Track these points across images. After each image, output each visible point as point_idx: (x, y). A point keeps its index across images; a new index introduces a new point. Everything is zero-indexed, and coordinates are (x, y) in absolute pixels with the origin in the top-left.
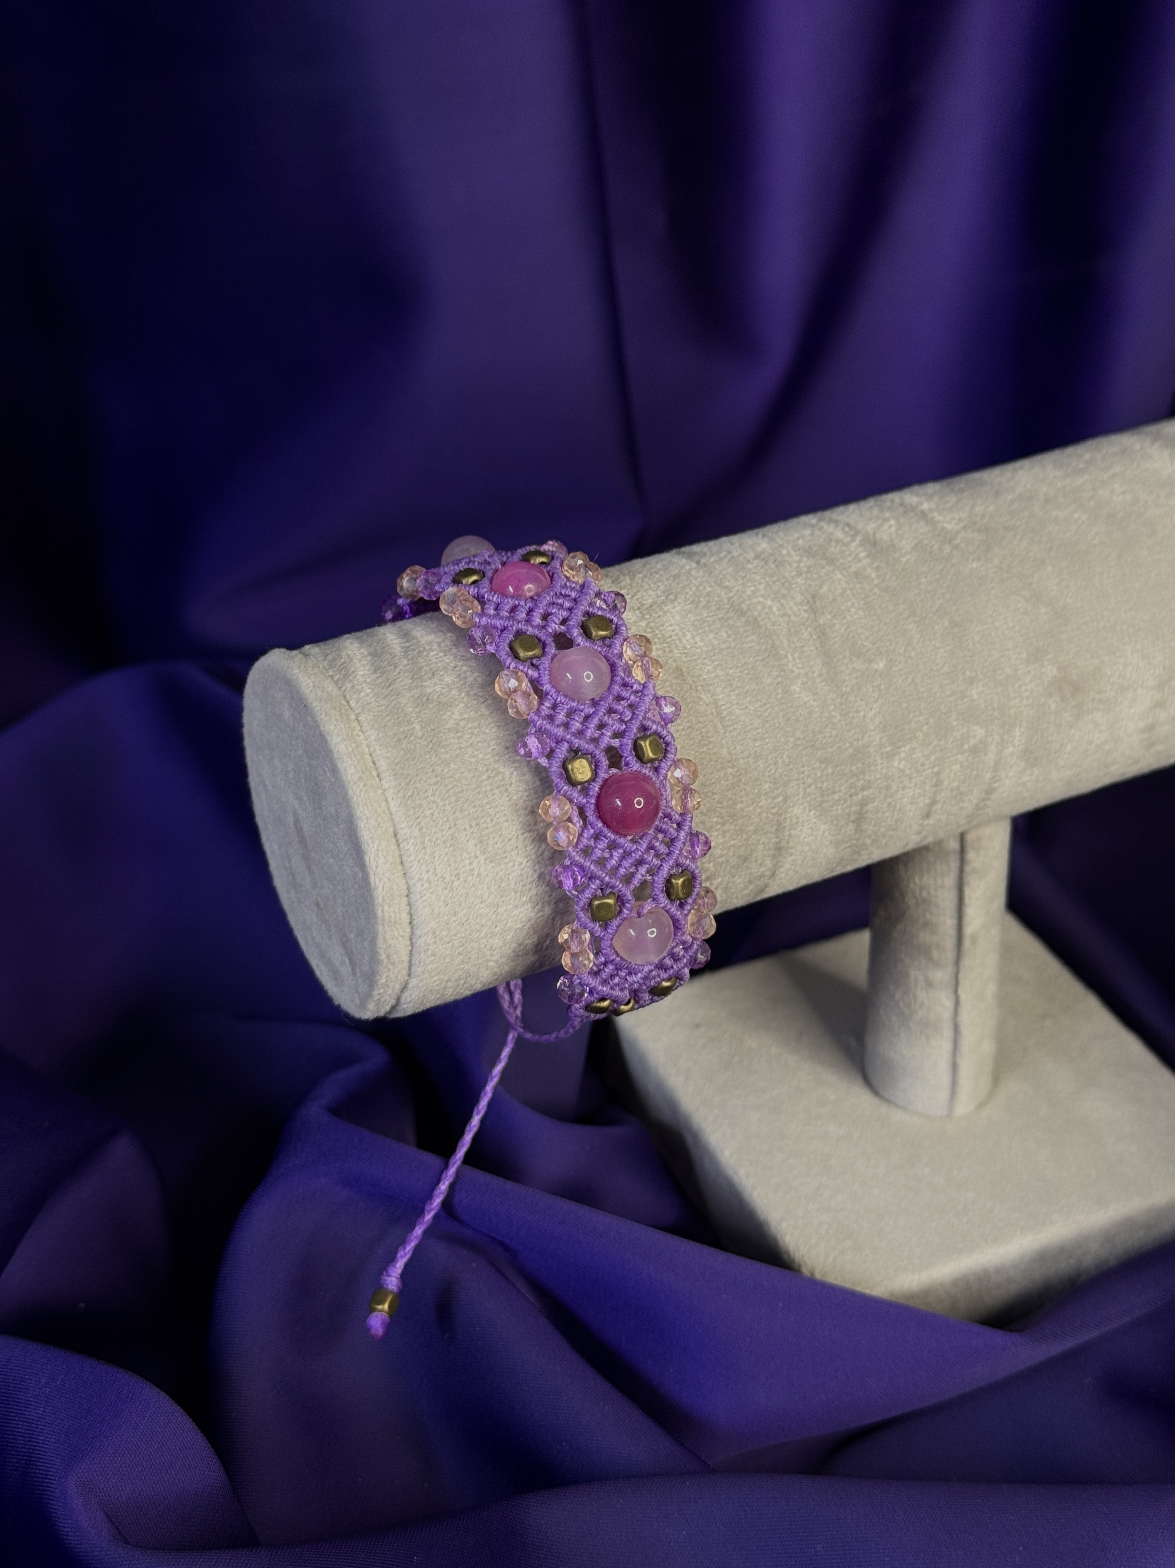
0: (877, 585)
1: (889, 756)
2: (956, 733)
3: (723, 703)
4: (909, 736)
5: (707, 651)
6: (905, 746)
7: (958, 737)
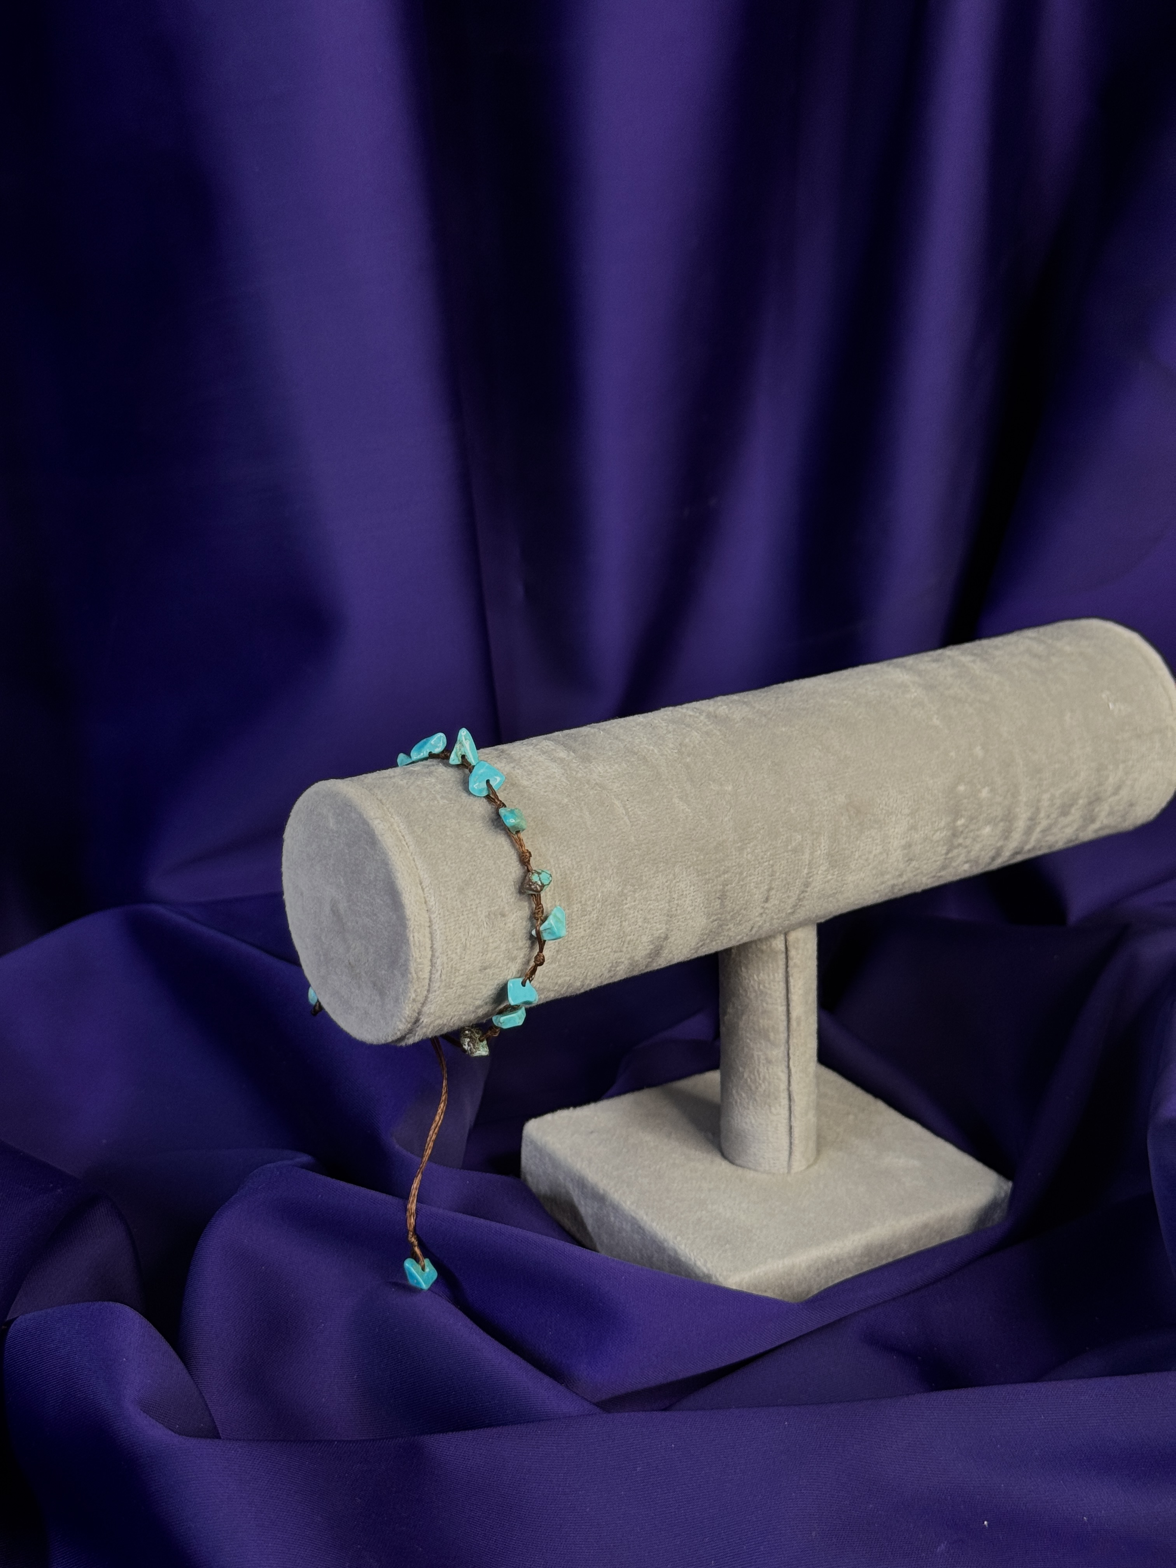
0: (720, 739)
1: (741, 849)
2: (782, 837)
3: (629, 806)
4: (753, 836)
5: (614, 775)
6: (749, 843)
7: (784, 840)
